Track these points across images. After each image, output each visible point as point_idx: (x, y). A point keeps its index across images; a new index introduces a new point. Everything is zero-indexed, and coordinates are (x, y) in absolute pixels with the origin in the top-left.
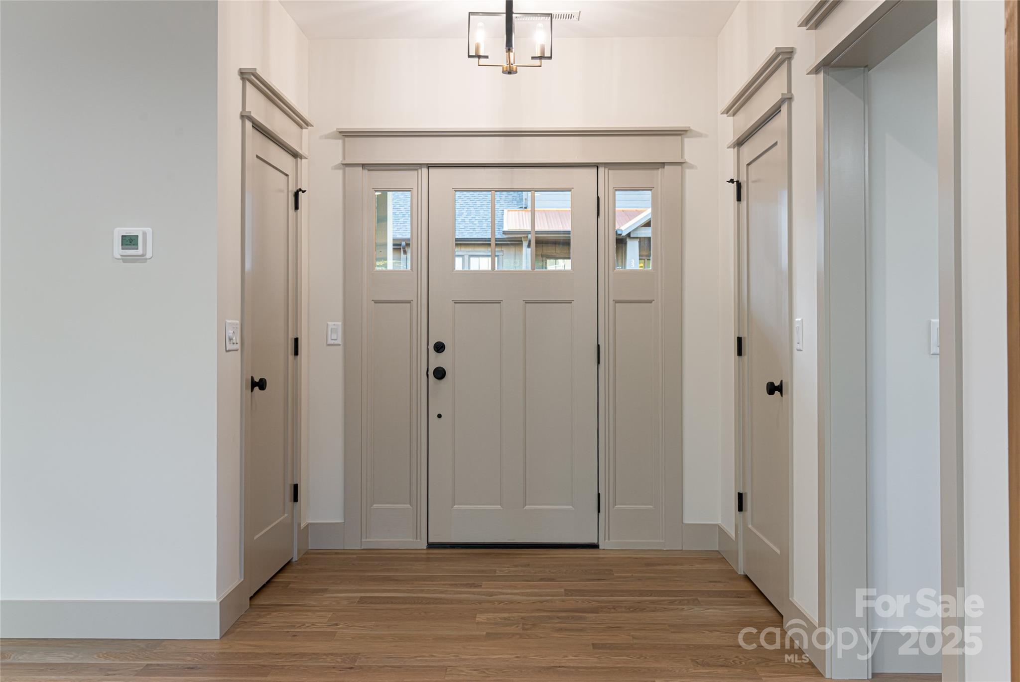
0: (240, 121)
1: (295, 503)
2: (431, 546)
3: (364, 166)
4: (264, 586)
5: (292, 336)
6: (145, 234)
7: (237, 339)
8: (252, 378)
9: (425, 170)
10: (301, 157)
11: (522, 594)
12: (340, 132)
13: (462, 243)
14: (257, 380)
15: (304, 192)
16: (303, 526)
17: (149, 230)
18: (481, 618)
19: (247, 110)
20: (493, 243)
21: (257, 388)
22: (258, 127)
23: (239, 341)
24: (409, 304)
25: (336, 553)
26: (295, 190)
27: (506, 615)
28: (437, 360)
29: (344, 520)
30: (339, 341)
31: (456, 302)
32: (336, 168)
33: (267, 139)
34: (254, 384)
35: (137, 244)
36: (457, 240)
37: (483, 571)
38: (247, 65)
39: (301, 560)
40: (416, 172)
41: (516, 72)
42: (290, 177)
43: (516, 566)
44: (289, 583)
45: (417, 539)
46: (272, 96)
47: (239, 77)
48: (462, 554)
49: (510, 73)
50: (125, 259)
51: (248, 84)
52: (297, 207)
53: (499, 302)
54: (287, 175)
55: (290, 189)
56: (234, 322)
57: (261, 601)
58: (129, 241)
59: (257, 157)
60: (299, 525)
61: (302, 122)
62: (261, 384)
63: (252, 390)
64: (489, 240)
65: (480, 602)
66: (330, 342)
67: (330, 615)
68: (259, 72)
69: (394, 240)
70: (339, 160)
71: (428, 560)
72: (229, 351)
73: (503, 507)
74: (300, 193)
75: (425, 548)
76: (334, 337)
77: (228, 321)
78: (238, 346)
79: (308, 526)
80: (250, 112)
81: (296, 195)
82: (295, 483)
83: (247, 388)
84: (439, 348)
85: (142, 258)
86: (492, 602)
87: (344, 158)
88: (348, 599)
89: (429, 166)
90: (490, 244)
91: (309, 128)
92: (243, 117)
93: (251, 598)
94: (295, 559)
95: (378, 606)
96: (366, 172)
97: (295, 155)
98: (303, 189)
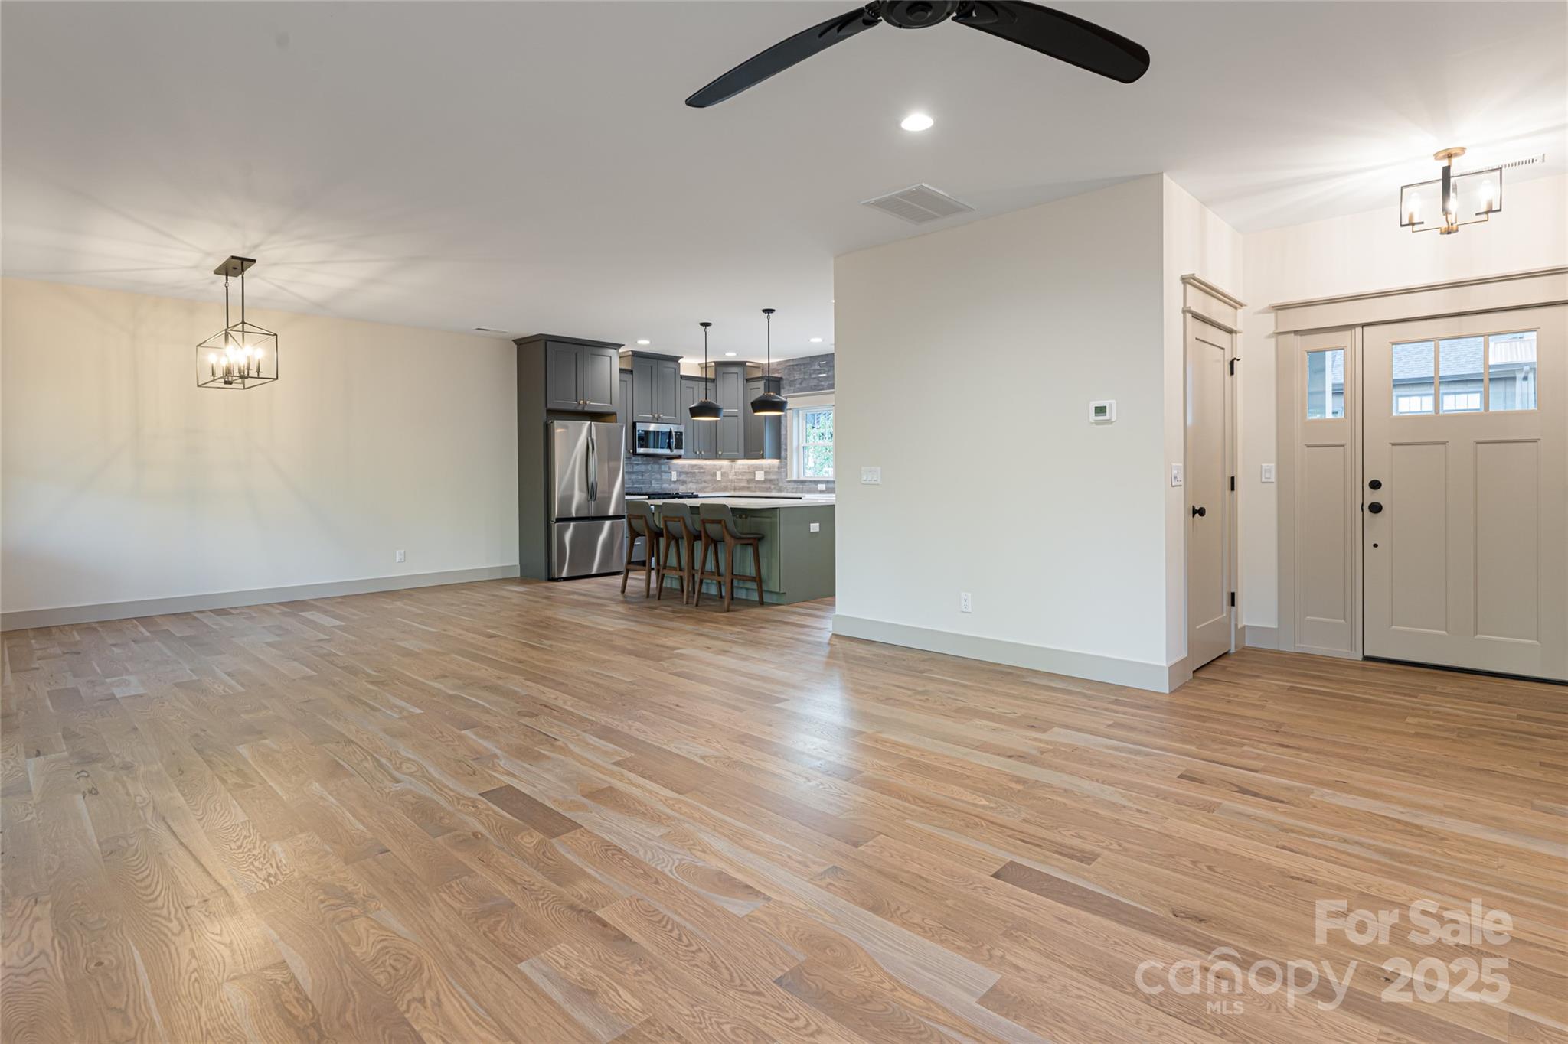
0: (1182, 315)
1: (1233, 607)
2: (1366, 658)
3: (1296, 332)
4: (1205, 665)
5: (1228, 475)
6: (1111, 405)
7: (1181, 477)
8: (1194, 507)
9: (1359, 330)
10: (1236, 332)
11: (1464, 710)
12: (1273, 307)
13: (1399, 384)
14: (1197, 508)
15: (1238, 360)
16: (1239, 626)
17: (1113, 402)
18: (1409, 720)
19: (1188, 305)
20: (1437, 381)
21: (1197, 515)
22: (1196, 316)
23: (1182, 479)
24: (1342, 448)
25: (1271, 652)
26: (1231, 359)
27: (1441, 723)
28: (1372, 497)
29: (1279, 625)
30: (1273, 479)
31: (1393, 445)
32: (1269, 337)
33: (1204, 324)
34: (1195, 512)
35: (1105, 412)
36: (1394, 381)
37: (1422, 686)
38: (1187, 272)
39: (1237, 653)
40: (1350, 332)
41: (1457, 231)
42: (1226, 350)
43: (1461, 687)
44: (1226, 667)
45: (1351, 650)
46: (1209, 290)
47: (1181, 282)
48: (1403, 670)
49: (1449, 233)
50: (1097, 423)
51: (1188, 286)
52: (1232, 373)
53: (1444, 443)
54: (1223, 349)
55: (1226, 359)
56: (1178, 465)
57: (1201, 674)
58: (1100, 410)
59: (1197, 339)
60: (1236, 625)
61: (1236, 305)
62: (1201, 512)
63: (1193, 516)
64: (1432, 378)
65: (1413, 709)
66: (1264, 480)
67: (1260, 693)
68: (1197, 276)
69: (1333, 385)
70: (1272, 330)
71: (1363, 669)
72: (1174, 486)
73: (1448, 632)
74: (1235, 361)
75: (1361, 659)
76: (1268, 475)
77: (1174, 464)
78: (1182, 483)
79: (1244, 627)
80: (1190, 307)
81: (1232, 363)
82: (1233, 591)
83: (1189, 514)
84: (1375, 485)
85: (1109, 422)
86: (1428, 711)
87: (1277, 328)
88: (1278, 685)
89: (1363, 325)
90: (1433, 383)
91: (1243, 307)
92: (1184, 312)
93: (1194, 672)
94: (1233, 650)
95: (1307, 695)
96: (1299, 337)
97: (1230, 331)
98: (1238, 358)
